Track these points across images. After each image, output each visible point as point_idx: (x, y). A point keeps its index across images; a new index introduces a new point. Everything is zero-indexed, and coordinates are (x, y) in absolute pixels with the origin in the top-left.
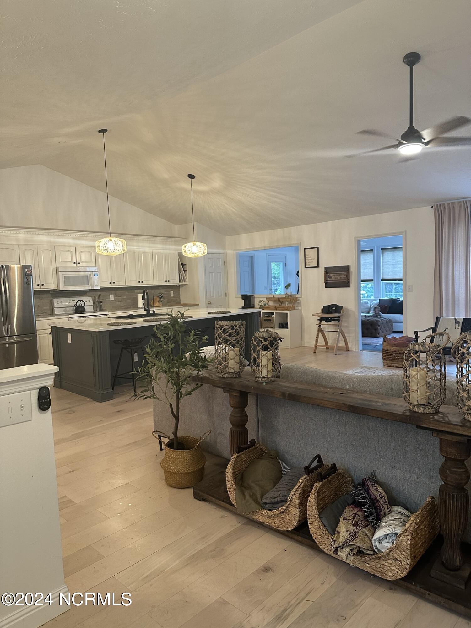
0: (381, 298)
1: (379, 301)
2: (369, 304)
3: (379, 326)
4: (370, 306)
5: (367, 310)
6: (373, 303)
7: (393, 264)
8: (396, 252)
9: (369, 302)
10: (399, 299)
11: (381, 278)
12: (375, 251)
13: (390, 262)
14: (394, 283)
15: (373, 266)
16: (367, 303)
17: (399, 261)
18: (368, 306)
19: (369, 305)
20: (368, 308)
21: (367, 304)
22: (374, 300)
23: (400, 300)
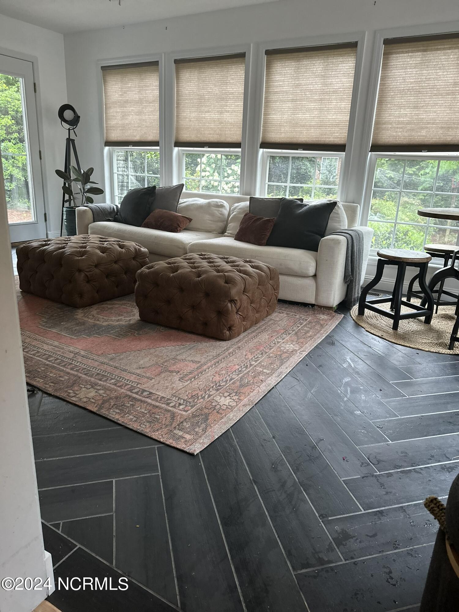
0: (257, 196)
1: (248, 203)
2: (226, 209)
3: (232, 301)
4: (229, 215)
5: (221, 224)
6: (237, 206)
7: (293, 100)
8: (305, 62)
9: (226, 204)
10: (302, 200)
11: (260, 140)
12: (251, 57)
13: (286, 92)
14: (291, 156)
15: (241, 103)
16: (222, 206)
17: (311, 91)
18: (222, 214)
19: (226, 212)
20: (223, 221)
21: (220, 209)
22: (239, 200)
23: (306, 205)
